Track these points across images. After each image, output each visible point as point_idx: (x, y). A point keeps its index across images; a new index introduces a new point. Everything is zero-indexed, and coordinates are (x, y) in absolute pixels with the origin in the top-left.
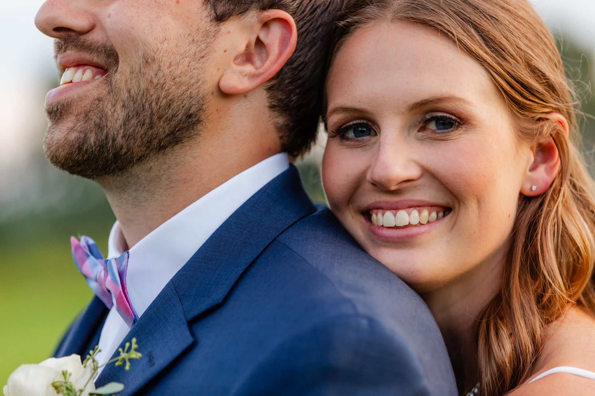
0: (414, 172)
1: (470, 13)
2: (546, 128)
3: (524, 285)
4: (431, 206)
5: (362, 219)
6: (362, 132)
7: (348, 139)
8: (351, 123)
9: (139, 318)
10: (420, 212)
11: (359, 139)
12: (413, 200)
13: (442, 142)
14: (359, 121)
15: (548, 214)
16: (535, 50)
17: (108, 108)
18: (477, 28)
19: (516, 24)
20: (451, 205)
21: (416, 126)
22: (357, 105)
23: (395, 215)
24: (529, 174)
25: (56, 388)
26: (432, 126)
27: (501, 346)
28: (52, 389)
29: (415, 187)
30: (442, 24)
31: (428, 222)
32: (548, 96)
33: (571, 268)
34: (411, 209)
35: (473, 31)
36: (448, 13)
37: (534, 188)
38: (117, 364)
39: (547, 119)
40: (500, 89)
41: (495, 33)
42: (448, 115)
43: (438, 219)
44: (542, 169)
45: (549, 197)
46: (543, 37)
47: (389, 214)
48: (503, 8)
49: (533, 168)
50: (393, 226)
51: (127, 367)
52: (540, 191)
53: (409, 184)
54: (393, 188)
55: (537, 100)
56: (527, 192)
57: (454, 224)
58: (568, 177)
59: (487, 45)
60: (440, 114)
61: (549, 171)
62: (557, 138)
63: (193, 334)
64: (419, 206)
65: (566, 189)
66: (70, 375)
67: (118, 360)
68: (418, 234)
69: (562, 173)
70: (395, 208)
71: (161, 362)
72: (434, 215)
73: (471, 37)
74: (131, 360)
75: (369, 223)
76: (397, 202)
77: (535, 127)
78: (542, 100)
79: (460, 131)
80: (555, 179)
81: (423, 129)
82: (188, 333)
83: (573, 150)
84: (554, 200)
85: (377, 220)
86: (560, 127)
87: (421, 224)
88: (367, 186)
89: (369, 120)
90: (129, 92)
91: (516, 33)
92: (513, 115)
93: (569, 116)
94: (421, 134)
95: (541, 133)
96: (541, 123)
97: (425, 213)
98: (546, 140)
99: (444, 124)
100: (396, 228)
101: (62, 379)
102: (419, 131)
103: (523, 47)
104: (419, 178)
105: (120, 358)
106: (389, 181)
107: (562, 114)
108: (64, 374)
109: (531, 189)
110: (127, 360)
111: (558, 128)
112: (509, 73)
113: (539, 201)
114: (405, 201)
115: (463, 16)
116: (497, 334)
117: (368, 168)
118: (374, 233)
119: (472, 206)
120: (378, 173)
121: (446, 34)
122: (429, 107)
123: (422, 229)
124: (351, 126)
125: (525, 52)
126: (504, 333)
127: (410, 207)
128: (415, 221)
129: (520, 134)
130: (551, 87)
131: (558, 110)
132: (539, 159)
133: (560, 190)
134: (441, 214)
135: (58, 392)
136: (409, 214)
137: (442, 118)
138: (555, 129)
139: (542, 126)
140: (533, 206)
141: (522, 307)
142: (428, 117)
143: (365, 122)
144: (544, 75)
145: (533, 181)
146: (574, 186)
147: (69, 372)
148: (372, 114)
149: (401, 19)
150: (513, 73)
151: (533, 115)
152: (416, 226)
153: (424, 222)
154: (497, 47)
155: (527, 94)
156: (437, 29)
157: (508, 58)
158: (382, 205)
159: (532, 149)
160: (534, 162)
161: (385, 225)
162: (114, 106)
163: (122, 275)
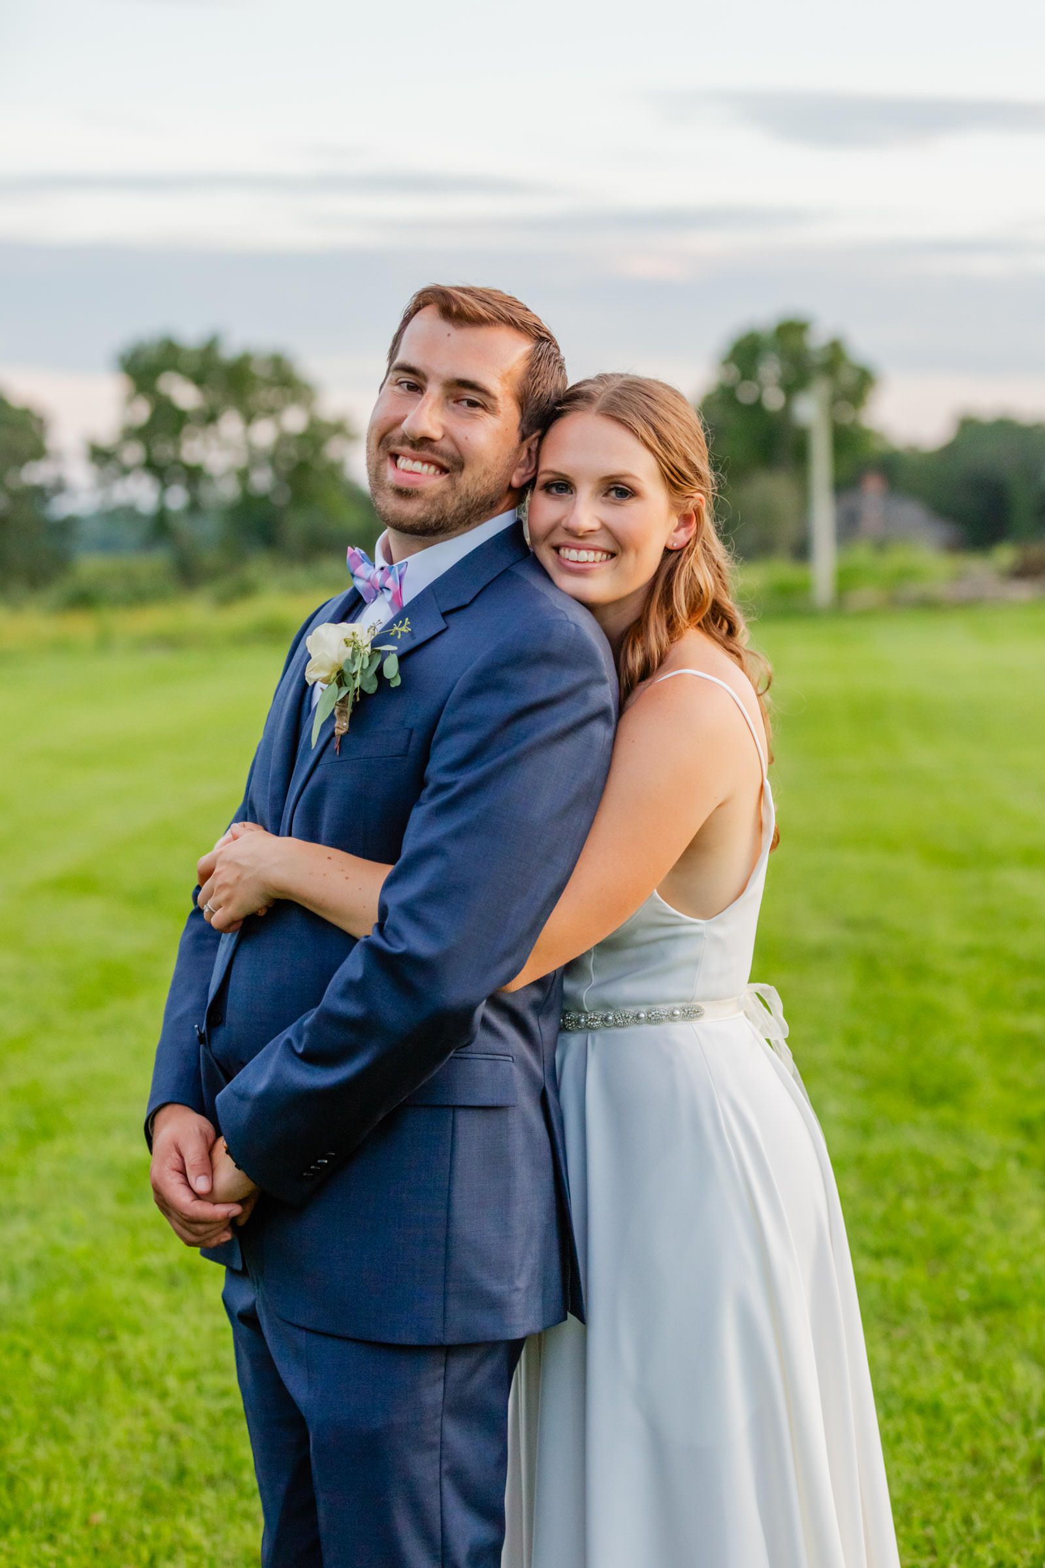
0: (596, 525)
1: (651, 417)
2: (691, 504)
3: (659, 612)
4: (604, 551)
5: (553, 552)
6: (562, 489)
7: (551, 493)
8: (556, 482)
9: (404, 605)
10: (595, 554)
11: (560, 494)
12: (590, 545)
13: (616, 506)
14: (559, 482)
15: (683, 565)
16: (692, 447)
17: (449, 499)
18: (654, 428)
19: (681, 426)
20: (616, 552)
21: (602, 491)
22: (563, 471)
23: (578, 553)
24: (673, 534)
25: (346, 643)
26: (613, 494)
27: (633, 656)
28: (344, 643)
29: (594, 536)
30: (631, 423)
31: (600, 561)
32: (696, 483)
33: (692, 605)
34: (589, 551)
35: (651, 430)
36: (636, 415)
37: (675, 545)
38: (391, 634)
39: (693, 497)
40: (664, 474)
41: (666, 432)
42: (627, 488)
43: (607, 560)
44: (683, 531)
45: (685, 552)
46: (698, 436)
47: (574, 552)
48: (674, 414)
49: (677, 530)
50: (576, 560)
51: (399, 637)
52: (679, 547)
53: (591, 533)
54: (580, 534)
55: (688, 484)
56: (670, 547)
57: (617, 566)
58: (701, 539)
59: (660, 442)
60: (620, 486)
61: (687, 533)
62: (697, 512)
63: (446, 623)
64: (596, 550)
65: (698, 547)
66: (357, 636)
67: (391, 632)
68: (592, 569)
69: (696, 536)
70: (579, 549)
71: (420, 639)
72: (605, 556)
73: (650, 435)
74: (402, 632)
75: (558, 556)
76: (580, 545)
77: (683, 502)
78: (691, 484)
79: (633, 500)
80: (691, 539)
81: (606, 495)
82: (443, 621)
83: (707, 520)
84: (689, 554)
85: (564, 554)
86: (700, 504)
87: (594, 562)
88: (560, 529)
89: (569, 482)
90: (468, 491)
91: (680, 433)
92: (670, 493)
93: (706, 495)
94: (604, 498)
95: (687, 507)
96: (688, 500)
97: (599, 554)
98: (690, 511)
99: (621, 493)
100: (577, 562)
101: (352, 637)
102: (603, 496)
103: (684, 445)
104: (599, 530)
105: (393, 630)
106: (579, 530)
107: (703, 494)
108: (353, 634)
109: (673, 546)
110: (400, 633)
111: (699, 505)
112: (672, 464)
113: (679, 553)
114: (587, 544)
115: (646, 418)
116: (633, 648)
117: (564, 517)
118: (561, 563)
119: (631, 556)
120: (572, 523)
121: (633, 431)
122: (611, 480)
123: (595, 565)
124: (555, 484)
125: (685, 448)
126: (639, 647)
127: (589, 549)
128: (591, 560)
129: (672, 507)
130: (699, 475)
131: (700, 491)
132: (682, 523)
133: (693, 549)
134: (609, 556)
135: (347, 646)
136: (588, 554)
137: (622, 489)
138: (696, 505)
139: (688, 502)
140: (674, 556)
141: (656, 628)
142: (612, 486)
143: (566, 483)
144: (696, 467)
145: (675, 540)
146: (704, 546)
147: (357, 633)
148: (572, 479)
149: (602, 414)
150: (674, 463)
151: (683, 494)
152: (591, 563)
153: (598, 560)
154: (666, 444)
155: (681, 479)
156: (627, 426)
157: (673, 452)
158: (570, 545)
159: (677, 516)
160: (678, 526)
161: (570, 559)
162: (454, 498)
163: (401, 578)
